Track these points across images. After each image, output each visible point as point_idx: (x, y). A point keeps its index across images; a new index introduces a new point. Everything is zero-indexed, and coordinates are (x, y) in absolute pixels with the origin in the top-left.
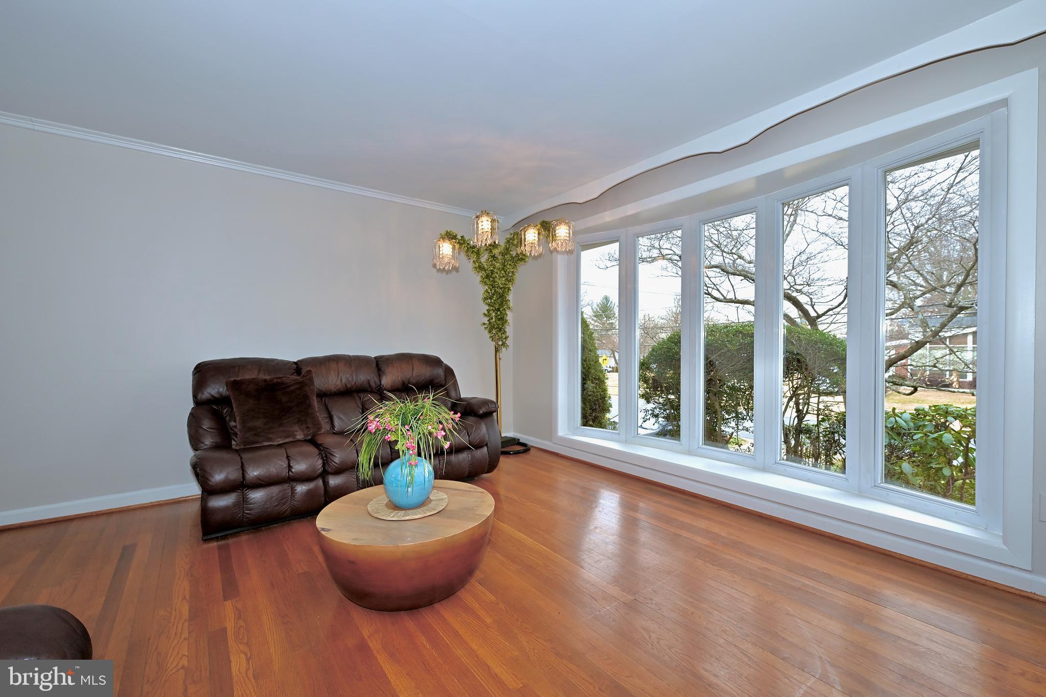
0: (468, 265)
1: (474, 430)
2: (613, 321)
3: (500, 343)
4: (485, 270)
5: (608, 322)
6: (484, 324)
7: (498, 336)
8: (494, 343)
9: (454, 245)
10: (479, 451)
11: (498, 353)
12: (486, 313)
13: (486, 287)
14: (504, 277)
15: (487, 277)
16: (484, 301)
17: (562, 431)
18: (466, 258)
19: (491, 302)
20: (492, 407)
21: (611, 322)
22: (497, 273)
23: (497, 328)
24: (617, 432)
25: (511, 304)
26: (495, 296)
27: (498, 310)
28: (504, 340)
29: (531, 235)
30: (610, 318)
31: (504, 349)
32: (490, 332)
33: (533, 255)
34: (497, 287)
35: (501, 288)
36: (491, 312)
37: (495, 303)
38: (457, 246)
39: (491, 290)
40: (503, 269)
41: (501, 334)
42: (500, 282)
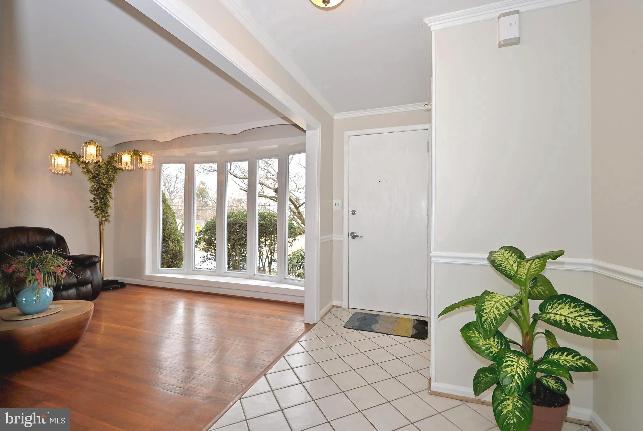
0: (79, 170)
1: (81, 274)
2: (207, 200)
3: (104, 219)
4: (92, 174)
5: (204, 200)
6: (91, 207)
7: (102, 215)
8: (98, 219)
9: (67, 159)
10: (84, 287)
11: (101, 226)
12: (93, 200)
13: (93, 184)
14: (107, 178)
15: (94, 177)
16: (91, 192)
17: (148, 271)
18: (77, 165)
19: (96, 193)
20: (96, 260)
21: (206, 200)
22: (101, 175)
23: (101, 210)
24: (183, 269)
25: (113, 195)
26: (99, 190)
27: (102, 198)
28: (107, 218)
29: (126, 158)
30: (205, 197)
31: (106, 223)
32: (95, 212)
33: (127, 169)
34: (102, 184)
35: (105, 185)
36: (96, 200)
37: (100, 194)
38: (69, 159)
39: (97, 186)
40: (106, 173)
41: (105, 214)
42: (104, 181)
